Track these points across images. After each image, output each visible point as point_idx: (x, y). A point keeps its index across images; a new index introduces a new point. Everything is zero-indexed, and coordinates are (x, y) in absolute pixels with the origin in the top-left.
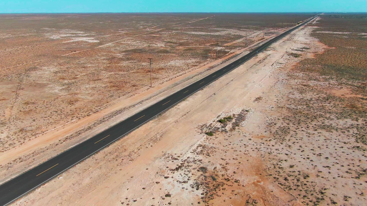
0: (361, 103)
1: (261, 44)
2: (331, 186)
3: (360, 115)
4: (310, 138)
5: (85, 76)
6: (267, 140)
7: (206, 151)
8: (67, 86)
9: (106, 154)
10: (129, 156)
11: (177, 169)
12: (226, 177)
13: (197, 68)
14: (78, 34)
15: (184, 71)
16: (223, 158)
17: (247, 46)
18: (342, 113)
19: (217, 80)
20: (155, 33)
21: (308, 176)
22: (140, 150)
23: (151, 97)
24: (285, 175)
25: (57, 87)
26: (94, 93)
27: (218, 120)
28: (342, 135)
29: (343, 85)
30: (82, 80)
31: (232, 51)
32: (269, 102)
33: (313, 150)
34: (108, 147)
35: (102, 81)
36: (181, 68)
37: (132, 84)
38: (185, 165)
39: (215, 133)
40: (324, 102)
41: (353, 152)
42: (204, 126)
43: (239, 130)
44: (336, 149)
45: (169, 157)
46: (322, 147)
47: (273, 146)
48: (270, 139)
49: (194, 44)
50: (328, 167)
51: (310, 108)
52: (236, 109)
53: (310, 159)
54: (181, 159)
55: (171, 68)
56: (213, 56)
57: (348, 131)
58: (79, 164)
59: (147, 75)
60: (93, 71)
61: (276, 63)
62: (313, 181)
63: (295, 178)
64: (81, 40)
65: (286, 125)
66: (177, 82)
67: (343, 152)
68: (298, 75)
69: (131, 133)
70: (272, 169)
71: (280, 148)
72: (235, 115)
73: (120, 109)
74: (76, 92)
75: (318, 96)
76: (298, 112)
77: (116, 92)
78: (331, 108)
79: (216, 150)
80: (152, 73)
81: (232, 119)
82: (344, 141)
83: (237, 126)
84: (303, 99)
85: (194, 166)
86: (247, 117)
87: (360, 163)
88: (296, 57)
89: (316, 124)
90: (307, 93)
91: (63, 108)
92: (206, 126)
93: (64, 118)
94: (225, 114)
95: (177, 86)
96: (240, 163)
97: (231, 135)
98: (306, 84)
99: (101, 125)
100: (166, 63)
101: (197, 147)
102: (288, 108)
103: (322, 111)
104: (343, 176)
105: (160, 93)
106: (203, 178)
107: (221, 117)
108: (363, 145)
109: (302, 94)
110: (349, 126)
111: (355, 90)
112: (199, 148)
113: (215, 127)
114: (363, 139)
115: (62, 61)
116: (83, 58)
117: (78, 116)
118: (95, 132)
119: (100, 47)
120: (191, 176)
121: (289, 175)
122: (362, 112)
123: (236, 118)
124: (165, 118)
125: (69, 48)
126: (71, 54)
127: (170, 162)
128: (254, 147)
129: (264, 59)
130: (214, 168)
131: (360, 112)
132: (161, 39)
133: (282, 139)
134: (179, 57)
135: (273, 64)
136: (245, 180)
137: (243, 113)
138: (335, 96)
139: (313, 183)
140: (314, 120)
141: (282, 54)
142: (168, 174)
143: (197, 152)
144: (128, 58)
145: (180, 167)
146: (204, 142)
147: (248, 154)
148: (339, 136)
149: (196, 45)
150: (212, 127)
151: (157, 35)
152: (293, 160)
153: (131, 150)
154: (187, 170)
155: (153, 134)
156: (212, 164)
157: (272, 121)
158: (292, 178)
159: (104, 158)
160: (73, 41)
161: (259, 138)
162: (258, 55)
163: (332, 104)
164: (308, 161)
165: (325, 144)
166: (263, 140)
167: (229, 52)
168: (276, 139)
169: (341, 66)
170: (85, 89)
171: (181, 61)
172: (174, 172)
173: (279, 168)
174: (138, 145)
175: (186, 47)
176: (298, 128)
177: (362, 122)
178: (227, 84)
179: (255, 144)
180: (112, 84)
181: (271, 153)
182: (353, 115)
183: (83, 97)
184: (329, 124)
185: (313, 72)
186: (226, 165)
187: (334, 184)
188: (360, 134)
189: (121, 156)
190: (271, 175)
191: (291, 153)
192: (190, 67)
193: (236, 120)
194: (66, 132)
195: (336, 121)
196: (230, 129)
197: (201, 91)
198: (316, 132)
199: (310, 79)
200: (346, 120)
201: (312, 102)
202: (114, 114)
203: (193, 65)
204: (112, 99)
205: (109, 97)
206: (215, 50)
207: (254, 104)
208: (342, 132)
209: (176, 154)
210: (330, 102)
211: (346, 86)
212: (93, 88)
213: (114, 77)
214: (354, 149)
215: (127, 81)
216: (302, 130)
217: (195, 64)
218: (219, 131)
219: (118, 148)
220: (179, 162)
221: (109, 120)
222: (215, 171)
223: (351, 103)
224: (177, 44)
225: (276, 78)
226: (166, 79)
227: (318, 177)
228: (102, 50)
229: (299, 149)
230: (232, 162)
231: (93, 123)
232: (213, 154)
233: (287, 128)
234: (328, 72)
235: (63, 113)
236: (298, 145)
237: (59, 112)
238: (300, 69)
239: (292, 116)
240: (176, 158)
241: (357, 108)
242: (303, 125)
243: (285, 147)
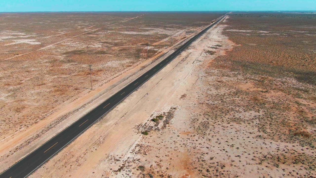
0: (261, 95)
1: (183, 43)
2: (241, 173)
3: (261, 106)
4: (225, 131)
5: (29, 80)
6: (192, 136)
7: (143, 150)
8: (13, 93)
9: (56, 162)
10: (77, 162)
11: (119, 170)
12: (161, 174)
13: (131, 68)
14: (19, 35)
15: (120, 72)
16: (157, 156)
17: (172, 45)
18: (247, 106)
19: (149, 81)
20: (92, 33)
21: (224, 166)
22: (86, 155)
23: (92, 100)
24: (206, 167)
25: (3, 94)
26: (40, 98)
27: (151, 118)
28: (249, 126)
29: (248, 79)
30: (27, 85)
31: (160, 51)
32: (192, 99)
33: (227, 142)
34: (57, 155)
35: (46, 86)
36: (117, 69)
37: (75, 88)
38: (126, 165)
39: (149, 132)
40: (234, 97)
41: (257, 140)
42: (140, 126)
43: (169, 128)
44: (244, 140)
45: (112, 159)
46: (234, 138)
47: (197, 140)
48: (194, 134)
49: (128, 44)
50: (238, 156)
51: (224, 103)
52: (166, 107)
53: (226, 150)
54: (122, 160)
55: (109, 69)
56: (145, 55)
57: (253, 122)
58: (31, 175)
59: (88, 77)
60: (37, 76)
61: (196, 61)
62: (228, 170)
63: (214, 169)
64: (22, 42)
65: (205, 120)
66: (115, 83)
67: (249, 142)
68: (213, 71)
69: (77, 139)
70: (197, 162)
71: (202, 142)
72: (165, 113)
73: (65, 114)
74: (22, 98)
75: (230, 91)
76: (215, 107)
77: (61, 97)
78: (239, 102)
79: (151, 148)
80: (92, 75)
81: (163, 117)
82: (250, 132)
83: (167, 123)
84: (218, 94)
85: (134, 165)
86: (175, 115)
87: (262, 150)
88: (212, 54)
89: (229, 117)
90: (221, 89)
91: (11, 117)
92: (142, 125)
93: (12, 127)
94: (157, 113)
95: (115, 88)
96: (171, 159)
97: (163, 133)
98: (220, 80)
99: (49, 132)
100: (103, 64)
101: (135, 147)
102: (207, 104)
103: (233, 105)
104: (250, 164)
105: (101, 95)
106: (142, 176)
107: (154, 116)
108: (263, 134)
109: (217, 90)
110: (253, 117)
111: (256, 84)
112: (137, 147)
113: (150, 126)
114: (263, 128)
115: (5, 66)
116: (26, 61)
117: (26, 124)
118: (44, 139)
119: (42, 49)
120: (132, 176)
121: (210, 166)
122: (262, 104)
123: (166, 116)
124: (106, 121)
125: (11, 51)
126: (14, 57)
127: (113, 163)
128: (182, 143)
129: (186, 58)
130: (151, 166)
131: (260, 104)
132: (98, 40)
133: (203, 134)
134: (115, 58)
135: (194, 62)
136: (176, 174)
137: (171, 111)
138: (242, 90)
139: (228, 172)
140: (227, 114)
141: (200, 52)
142: (112, 176)
143: (135, 151)
144: (69, 60)
145: (122, 168)
146: (141, 141)
147: (177, 150)
148: (246, 127)
149: (129, 45)
150: (147, 126)
151: (94, 36)
152: (213, 152)
153: (78, 156)
154: (128, 170)
155: (97, 137)
156: (149, 162)
157: (195, 117)
158: (212, 169)
159: (54, 166)
160: (14, 43)
161: (185, 134)
162: (182, 53)
163: (240, 98)
164: (224, 152)
165: (236, 135)
166: (189, 135)
167: (157, 51)
168: (199, 134)
169: (246, 62)
170: (31, 95)
171: (117, 61)
172: (117, 173)
173: (203, 161)
174: (84, 150)
175: (120, 47)
176: (216, 122)
177: (262, 113)
178: (157, 83)
179: (183, 140)
180: (56, 89)
181: (196, 147)
182: (256, 107)
183: (29, 103)
184: (239, 117)
185: (225, 69)
186: (160, 162)
187: (244, 171)
188: (261, 124)
189: (70, 162)
190: (196, 168)
191: (211, 146)
192: (125, 67)
193: (166, 118)
194: (15, 142)
195: (244, 114)
196: (161, 127)
197: (136, 92)
198: (229, 125)
199: (223, 75)
200: (251, 112)
201: (225, 97)
202: (60, 120)
203: (128, 65)
204: (56, 104)
205: (54, 102)
206: (146, 50)
207: (180, 101)
208: (248, 123)
209: (117, 156)
210: (239, 96)
211: (250, 80)
212: (38, 94)
213: (57, 80)
214: (257, 138)
215: (70, 85)
216: (219, 124)
217: (129, 65)
218: (153, 130)
219: (66, 155)
220: (121, 163)
221: (56, 126)
222: (151, 169)
223: (254, 96)
224: (112, 44)
225: (197, 75)
226: (105, 81)
227: (232, 166)
228: (44, 52)
229: (217, 142)
230: (165, 158)
231: (41, 131)
232: (149, 153)
233: (207, 123)
234: (236, 68)
235: (11, 122)
236: (216, 138)
237: (7, 121)
238: (215, 66)
239: (211, 111)
240: (118, 159)
241: (258, 100)
242: (219, 119)
243: (206, 141)
